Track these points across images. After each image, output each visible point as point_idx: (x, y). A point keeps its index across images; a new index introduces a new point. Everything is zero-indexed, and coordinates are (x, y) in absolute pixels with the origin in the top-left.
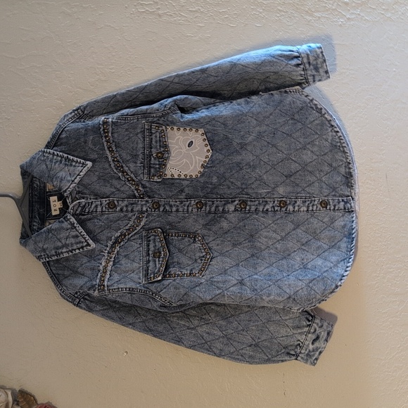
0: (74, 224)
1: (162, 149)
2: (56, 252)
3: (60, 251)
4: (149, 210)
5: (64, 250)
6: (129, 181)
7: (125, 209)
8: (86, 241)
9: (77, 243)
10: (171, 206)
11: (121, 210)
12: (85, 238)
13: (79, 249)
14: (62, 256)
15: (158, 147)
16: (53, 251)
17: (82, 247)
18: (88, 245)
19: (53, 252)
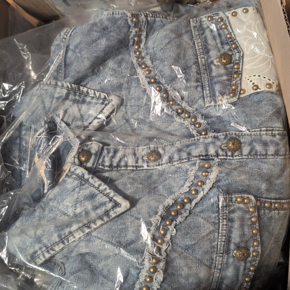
0: (83, 175)
1: (227, 47)
2: (59, 236)
3: (67, 231)
4: (220, 152)
5: (74, 227)
6: (179, 114)
7: (176, 157)
8: (111, 200)
9: (95, 208)
10: (265, 144)
11: (171, 160)
12: (107, 195)
13: (101, 218)
14: (71, 239)
15: (219, 45)
16: (56, 235)
17: (107, 213)
18: (117, 205)
19: (55, 238)
